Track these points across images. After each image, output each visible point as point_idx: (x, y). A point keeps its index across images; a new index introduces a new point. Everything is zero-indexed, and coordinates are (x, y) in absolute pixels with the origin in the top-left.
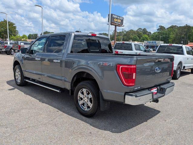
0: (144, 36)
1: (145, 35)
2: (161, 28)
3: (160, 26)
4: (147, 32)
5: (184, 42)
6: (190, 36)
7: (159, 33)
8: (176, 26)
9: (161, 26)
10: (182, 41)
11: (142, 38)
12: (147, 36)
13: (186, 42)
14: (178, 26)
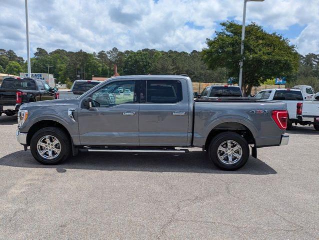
0: (11, 64)
1: (14, 62)
2: (41, 52)
3: (38, 49)
4: (16, 56)
5: (81, 76)
6: (88, 66)
7: (39, 60)
8: (63, 50)
9: (40, 49)
10: (78, 75)
11: (8, 67)
12: (17, 64)
13: (83, 76)
14: (68, 51)
